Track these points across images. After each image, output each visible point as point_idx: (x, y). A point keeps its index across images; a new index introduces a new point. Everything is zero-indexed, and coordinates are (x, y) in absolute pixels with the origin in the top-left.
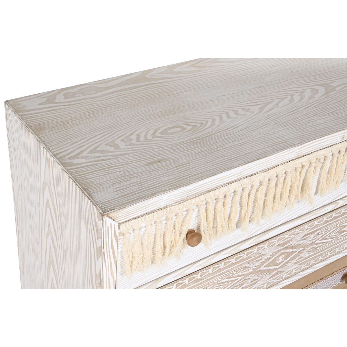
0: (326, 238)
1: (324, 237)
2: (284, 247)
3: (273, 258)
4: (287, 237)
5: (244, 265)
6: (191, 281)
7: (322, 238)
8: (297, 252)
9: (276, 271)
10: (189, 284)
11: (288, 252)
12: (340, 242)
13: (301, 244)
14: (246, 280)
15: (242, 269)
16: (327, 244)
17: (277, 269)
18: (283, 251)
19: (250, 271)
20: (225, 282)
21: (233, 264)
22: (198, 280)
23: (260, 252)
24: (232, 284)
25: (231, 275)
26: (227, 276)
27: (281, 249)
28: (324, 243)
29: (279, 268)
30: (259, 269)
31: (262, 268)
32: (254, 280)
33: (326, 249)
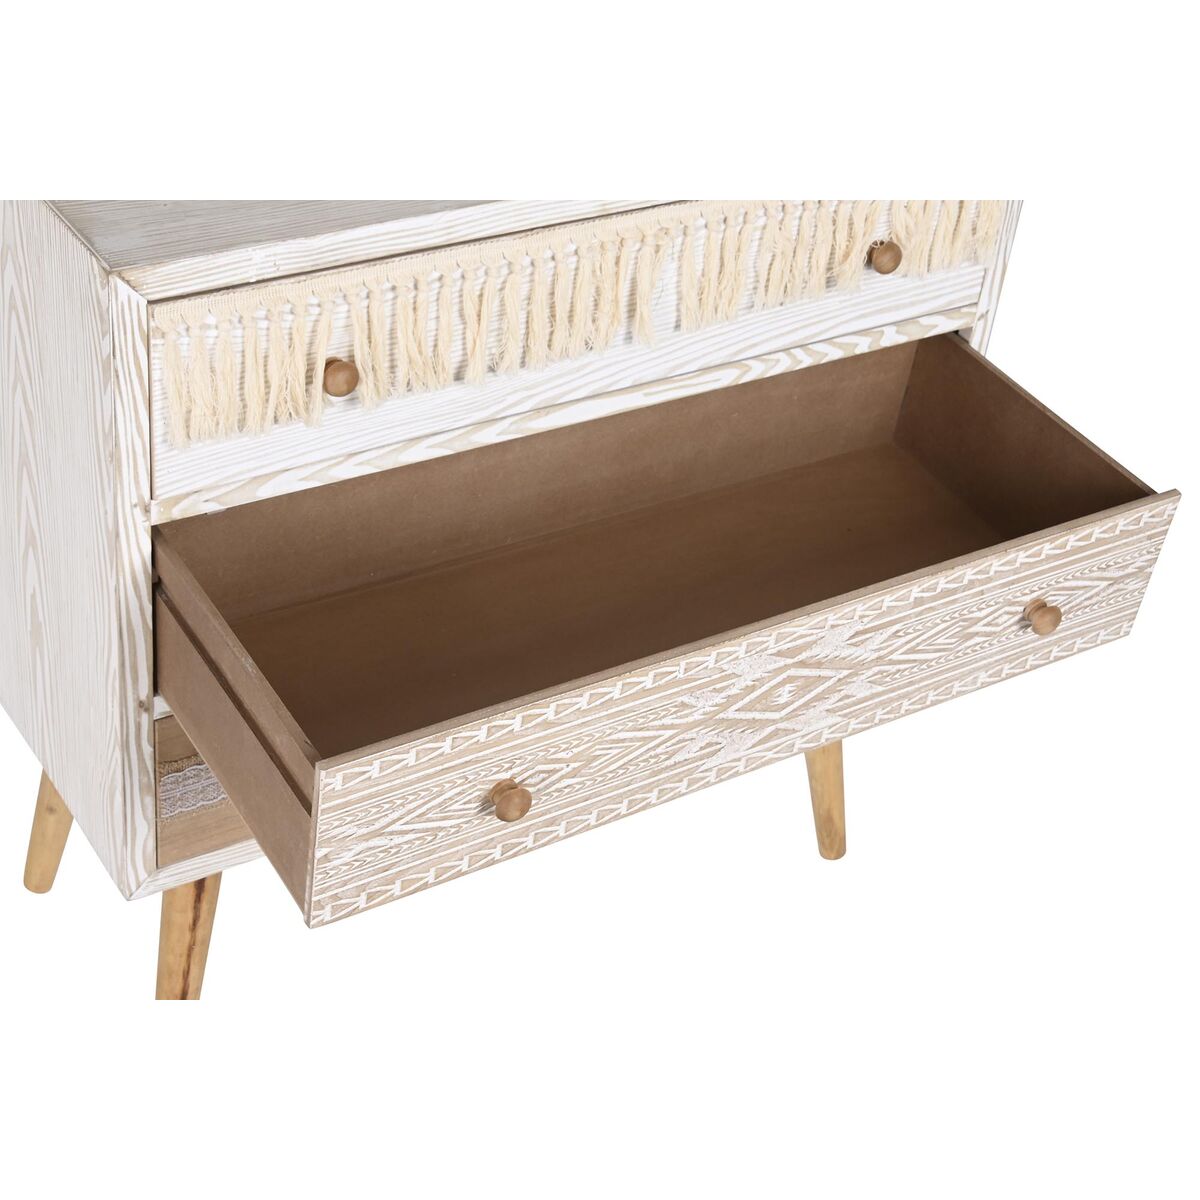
0: (920, 647)
1: (913, 644)
2: (796, 660)
3: (764, 689)
4: (801, 631)
5: (680, 699)
6: (529, 725)
7: (908, 646)
8: (835, 679)
9: (772, 728)
10: (524, 733)
11: (806, 677)
12: (962, 665)
13: (844, 659)
14: (685, 740)
15: (674, 710)
16: (924, 666)
17: (774, 722)
18: (792, 672)
19: (697, 716)
20: (623, 741)
21: (646, 692)
22: (548, 724)
23: (725, 667)
24: (645, 748)
25: (641, 720)
26: (630, 724)
27: (787, 667)
28: (915, 661)
29: (782, 719)
30: (721, 715)
31: (731, 714)
32: (709, 745)
33: (922, 680)
